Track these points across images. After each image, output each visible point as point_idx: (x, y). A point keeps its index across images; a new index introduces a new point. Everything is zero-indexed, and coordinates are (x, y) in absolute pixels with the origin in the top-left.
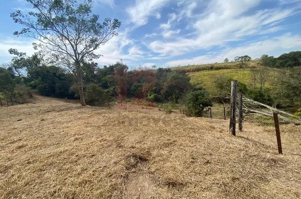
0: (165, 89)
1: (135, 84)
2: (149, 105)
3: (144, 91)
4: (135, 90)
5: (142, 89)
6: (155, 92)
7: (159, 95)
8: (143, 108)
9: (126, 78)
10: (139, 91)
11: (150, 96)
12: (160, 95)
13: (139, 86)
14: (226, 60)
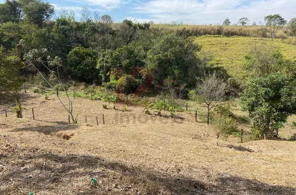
0: (150, 65)
1: (76, 49)
2: (119, 101)
3: (101, 67)
4: (78, 63)
5: (96, 64)
6: (127, 70)
7: (137, 78)
8: (105, 107)
9: (52, 34)
10: (86, 65)
11: (117, 79)
12: (140, 77)
13: (88, 55)
14: (227, 22)
